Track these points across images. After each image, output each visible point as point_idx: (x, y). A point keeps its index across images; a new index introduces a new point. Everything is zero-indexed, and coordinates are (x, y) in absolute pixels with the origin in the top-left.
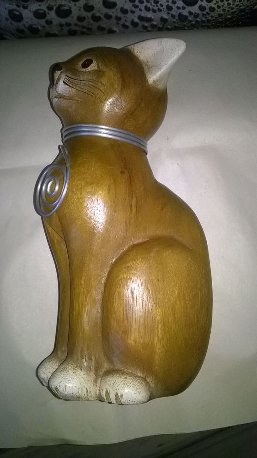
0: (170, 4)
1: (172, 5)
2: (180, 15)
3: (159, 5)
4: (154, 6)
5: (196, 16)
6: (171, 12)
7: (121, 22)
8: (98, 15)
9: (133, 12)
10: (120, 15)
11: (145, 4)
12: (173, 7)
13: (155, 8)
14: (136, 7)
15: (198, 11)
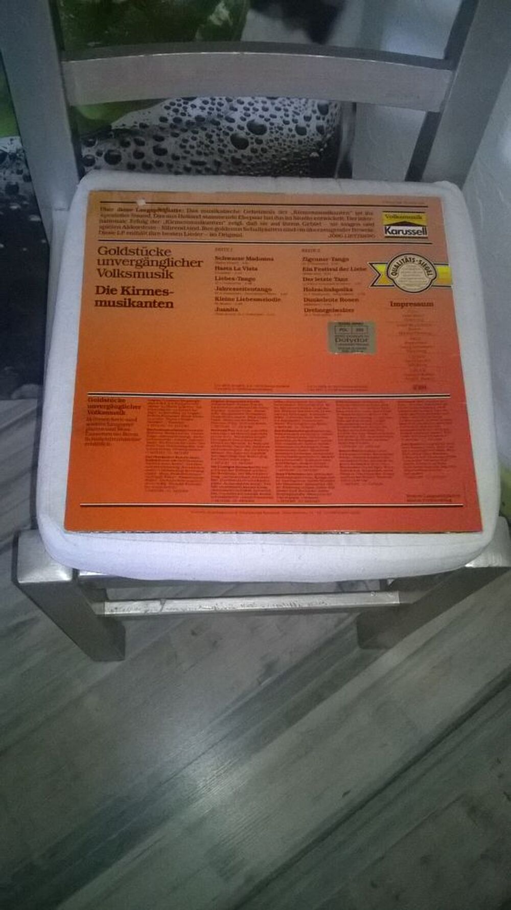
2: (233, 158)
5: (250, 159)
6: (224, 156)
7: (173, 170)
8: (148, 162)
9: (185, 158)
10: (171, 162)
12: (225, 151)
14: (188, 152)
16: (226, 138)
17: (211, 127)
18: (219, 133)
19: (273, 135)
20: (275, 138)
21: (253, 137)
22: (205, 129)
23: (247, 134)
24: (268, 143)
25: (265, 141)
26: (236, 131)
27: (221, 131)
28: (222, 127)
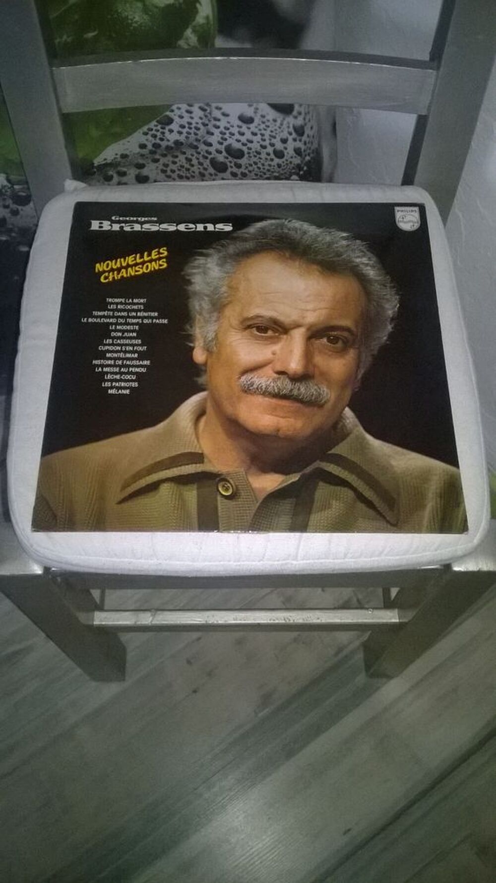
0: (202, 170)
1: (205, 172)
3: (190, 171)
4: (186, 173)
11: (178, 172)
12: (206, 174)
13: (188, 175)
15: (230, 176)
16: (206, 162)
17: (189, 152)
18: (198, 157)
19: (251, 159)
20: (254, 163)
21: (232, 161)
22: (184, 153)
23: (226, 158)
25: (244, 165)
27: (201, 155)
28: (201, 151)
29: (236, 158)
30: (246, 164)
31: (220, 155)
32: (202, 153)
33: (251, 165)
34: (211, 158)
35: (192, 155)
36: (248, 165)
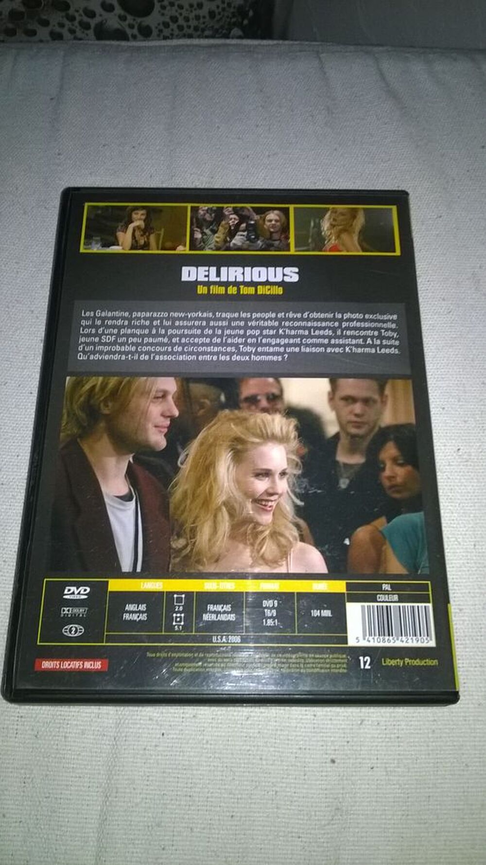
16: (87, 35)
17: (56, 18)
18: (74, 28)
19: (166, 12)
20: (171, 18)
21: (132, 22)
22: (45, 23)
23: (123, 18)
24: (161, 31)
25: (156, 28)
26: (101, 15)
27: (76, 23)
28: (76, 15)
29: (139, 16)
30: (159, 24)
31: (111, 15)
32: (78, 19)
33: (166, 25)
34: (97, 25)
35: (62, 25)
36: (161, 27)
